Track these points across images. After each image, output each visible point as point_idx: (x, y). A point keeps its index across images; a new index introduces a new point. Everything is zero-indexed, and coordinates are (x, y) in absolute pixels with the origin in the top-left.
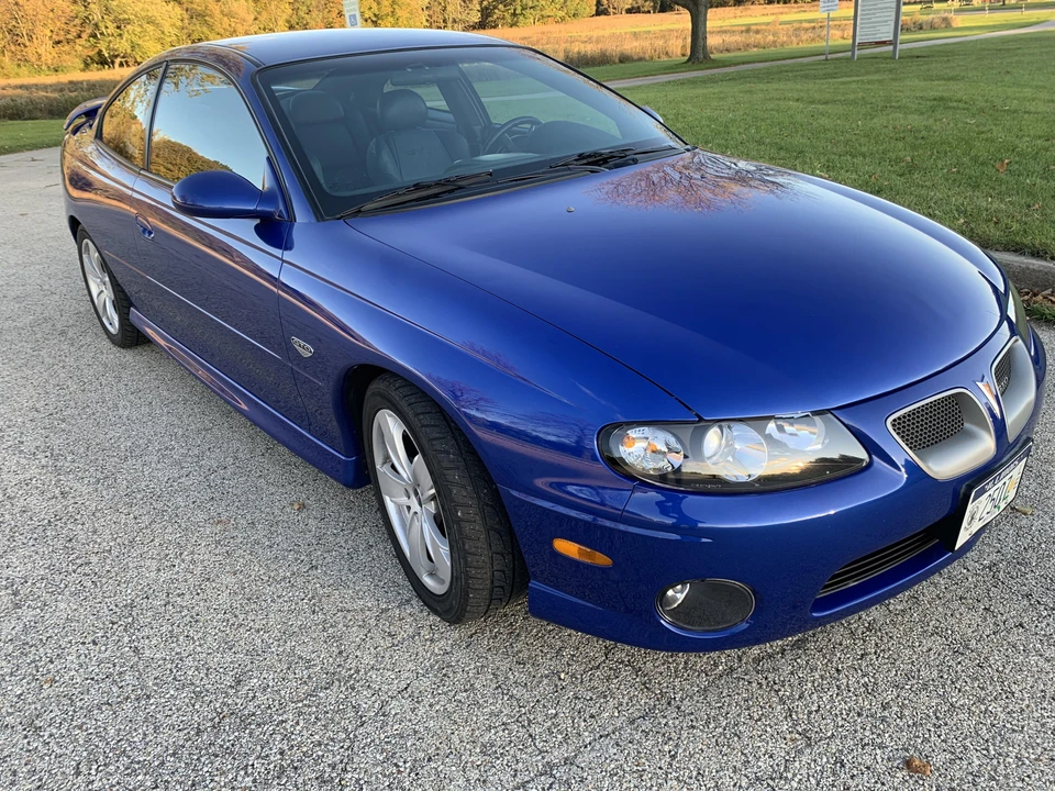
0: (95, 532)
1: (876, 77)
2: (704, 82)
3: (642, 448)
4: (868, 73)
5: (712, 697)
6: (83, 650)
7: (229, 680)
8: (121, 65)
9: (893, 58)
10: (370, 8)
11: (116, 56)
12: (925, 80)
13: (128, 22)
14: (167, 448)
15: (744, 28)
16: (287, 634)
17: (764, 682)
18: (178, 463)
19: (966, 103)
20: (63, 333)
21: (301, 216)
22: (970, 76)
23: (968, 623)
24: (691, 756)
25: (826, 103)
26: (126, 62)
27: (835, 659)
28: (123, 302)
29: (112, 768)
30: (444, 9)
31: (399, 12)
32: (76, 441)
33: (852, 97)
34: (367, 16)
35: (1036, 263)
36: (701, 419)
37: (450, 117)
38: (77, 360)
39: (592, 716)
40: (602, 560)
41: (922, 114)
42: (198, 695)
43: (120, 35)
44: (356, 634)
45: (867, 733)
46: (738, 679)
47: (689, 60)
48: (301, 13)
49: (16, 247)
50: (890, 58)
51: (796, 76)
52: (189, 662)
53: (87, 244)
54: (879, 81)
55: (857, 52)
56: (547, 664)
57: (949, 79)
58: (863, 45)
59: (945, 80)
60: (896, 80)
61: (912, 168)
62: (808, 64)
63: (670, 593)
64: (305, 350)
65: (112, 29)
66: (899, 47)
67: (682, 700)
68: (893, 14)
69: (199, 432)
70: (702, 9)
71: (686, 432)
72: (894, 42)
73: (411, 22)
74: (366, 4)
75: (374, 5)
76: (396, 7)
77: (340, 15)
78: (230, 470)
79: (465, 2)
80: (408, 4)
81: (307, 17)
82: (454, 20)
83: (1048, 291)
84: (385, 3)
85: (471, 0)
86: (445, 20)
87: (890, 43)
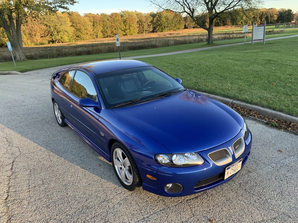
0: (58, 169)
1: (257, 51)
2: (211, 51)
3: (163, 159)
4: (255, 49)
5: (177, 207)
6: (57, 193)
7: (85, 200)
8: (58, 42)
9: (263, 44)
10: (123, 27)
11: (57, 40)
12: (269, 52)
14: (72, 151)
16: (96, 191)
17: (188, 205)
18: (74, 155)
19: (275, 62)
20: (48, 122)
21: (103, 108)
22: (281, 51)
23: (232, 195)
24: (171, 217)
25: (239, 61)
26: (59, 42)
27: (203, 201)
28: (63, 117)
29: (63, 215)
30: (143, 27)
31: (131, 28)
32: (53, 149)
33: (246, 59)
34: (122, 29)
35: (273, 112)
36: (172, 154)
38: (52, 129)
39: (153, 209)
40: (155, 179)
41: (262, 65)
42: (79, 202)
43: (58, 35)
44: (110, 192)
45: (205, 215)
46: (183, 204)
47: (208, 43)
48: (105, 29)
49: (36, 99)
51: (235, 49)
52: (77, 196)
53: (56, 104)
55: (253, 42)
56: (146, 199)
58: (254, 40)
59: (275, 52)
61: (252, 83)
62: (240, 46)
63: (168, 185)
64: (103, 135)
65: (56, 33)
66: (265, 40)
67: (171, 207)
68: (263, 32)
69: (79, 148)
70: (211, 30)
71: (169, 156)
72: (263, 40)
73: (134, 31)
74: (122, 26)
75: (124, 27)
76: (130, 27)
77: (115, 29)
78: (85, 157)
79: (149, 26)
80: (134, 26)
81: (107, 30)
82: (146, 31)
83: (276, 119)
84: (127, 26)
85: (150, 25)
86: (143, 30)
87: (262, 40)
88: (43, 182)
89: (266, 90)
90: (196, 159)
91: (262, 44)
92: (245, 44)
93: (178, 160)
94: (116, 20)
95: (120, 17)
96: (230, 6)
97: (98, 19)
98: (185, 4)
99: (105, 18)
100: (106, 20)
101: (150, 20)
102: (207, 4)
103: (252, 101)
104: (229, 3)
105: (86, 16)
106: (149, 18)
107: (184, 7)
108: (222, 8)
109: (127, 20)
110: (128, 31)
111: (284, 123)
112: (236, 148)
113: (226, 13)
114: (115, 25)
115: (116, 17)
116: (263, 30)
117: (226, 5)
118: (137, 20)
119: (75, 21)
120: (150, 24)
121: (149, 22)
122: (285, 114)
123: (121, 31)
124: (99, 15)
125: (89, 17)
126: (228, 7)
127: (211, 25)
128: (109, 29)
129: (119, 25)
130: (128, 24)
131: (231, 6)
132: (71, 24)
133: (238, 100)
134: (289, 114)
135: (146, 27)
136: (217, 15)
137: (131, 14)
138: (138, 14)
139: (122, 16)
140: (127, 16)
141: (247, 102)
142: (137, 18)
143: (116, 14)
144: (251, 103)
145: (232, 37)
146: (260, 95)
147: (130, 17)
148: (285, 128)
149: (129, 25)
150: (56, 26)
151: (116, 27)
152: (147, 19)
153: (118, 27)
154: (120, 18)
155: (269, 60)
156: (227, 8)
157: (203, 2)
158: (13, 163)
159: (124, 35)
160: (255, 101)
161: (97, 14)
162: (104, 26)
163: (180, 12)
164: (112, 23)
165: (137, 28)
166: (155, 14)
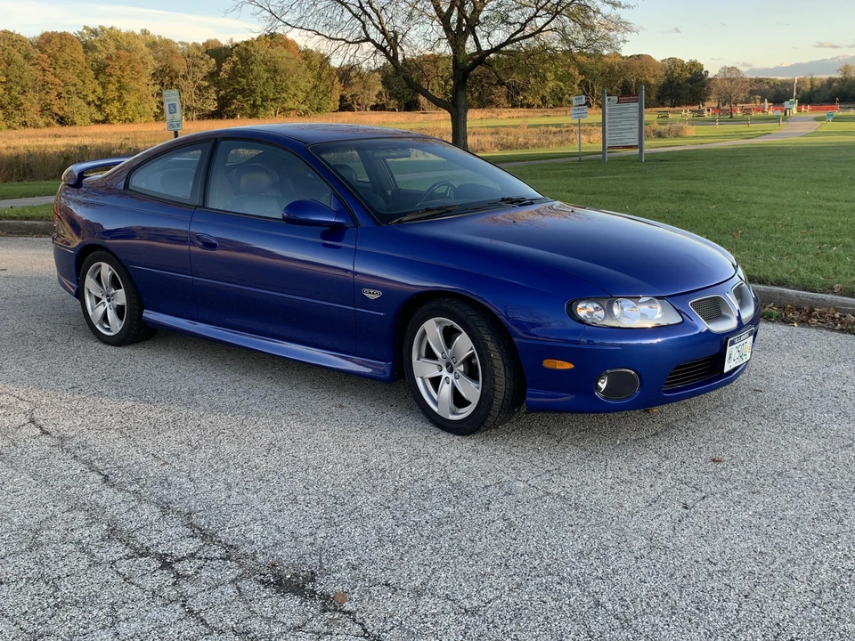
1: (628, 176)
9: (640, 160)
10: (94, 92)
12: (671, 179)
15: (493, 130)
19: (707, 196)
22: (708, 176)
31: (127, 97)
34: (90, 99)
36: (612, 297)
40: (568, 366)
41: (674, 202)
48: (14, 93)
50: (638, 161)
51: (556, 174)
53: (100, 267)
54: (633, 179)
55: (607, 155)
56: (528, 446)
57: (691, 179)
58: (612, 149)
59: (688, 179)
60: (646, 178)
62: (564, 164)
64: (373, 295)
66: (645, 151)
68: (637, 123)
70: (462, 111)
71: (605, 303)
72: (640, 146)
73: (140, 107)
74: (90, 87)
75: (99, 90)
76: (124, 92)
77: (59, 96)
79: (200, 90)
80: (138, 90)
81: (21, 97)
82: (189, 109)
84: (111, 87)
85: (206, 88)
87: (636, 147)
91: (634, 161)
92: (580, 160)
94: (61, 62)
95: (81, 47)
96: (527, 28)
98: (365, 13)
99: (14, 52)
100: (19, 58)
101: (205, 69)
102: (444, 19)
104: (522, 20)
106: (203, 62)
107: (363, 23)
108: (499, 36)
109: (110, 63)
110: (113, 108)
111: (799, 312)
113: (509, 53)
114: (57, 81)
115: (61, 49)
116: (637, 115)
117: (510, 24)
118: (153, 65)
120: (206, 84)
121: (200, 76)
122: (794, 289)
123: (84, 104)
126: (518, 32)
127: (460, 94)
128: (30, 94)
129: (76, 80)
130: (113, 79)
131: (528, 31)
134: (805, 289)
135: (189, 97)
136: (481, 57)
137: (128, 43)
138: (154, 43)
139: (88, 47)
140: (112, 50)
142: (151, 57)
143: (63, 36)
145: (526, 144)
147: (122, 53)
148: (802, 321)
149: (118, 82)
151: (60, 90)
152: (194, 65)
153: (72, 89)
154: (81, 57)
156: (518, 35)
157: (432, 11)
159: (97, 122)
162: (10, 80)
163: (350, 40)
164: (44, 70)
165: (151, 98)
166: (226, 49)
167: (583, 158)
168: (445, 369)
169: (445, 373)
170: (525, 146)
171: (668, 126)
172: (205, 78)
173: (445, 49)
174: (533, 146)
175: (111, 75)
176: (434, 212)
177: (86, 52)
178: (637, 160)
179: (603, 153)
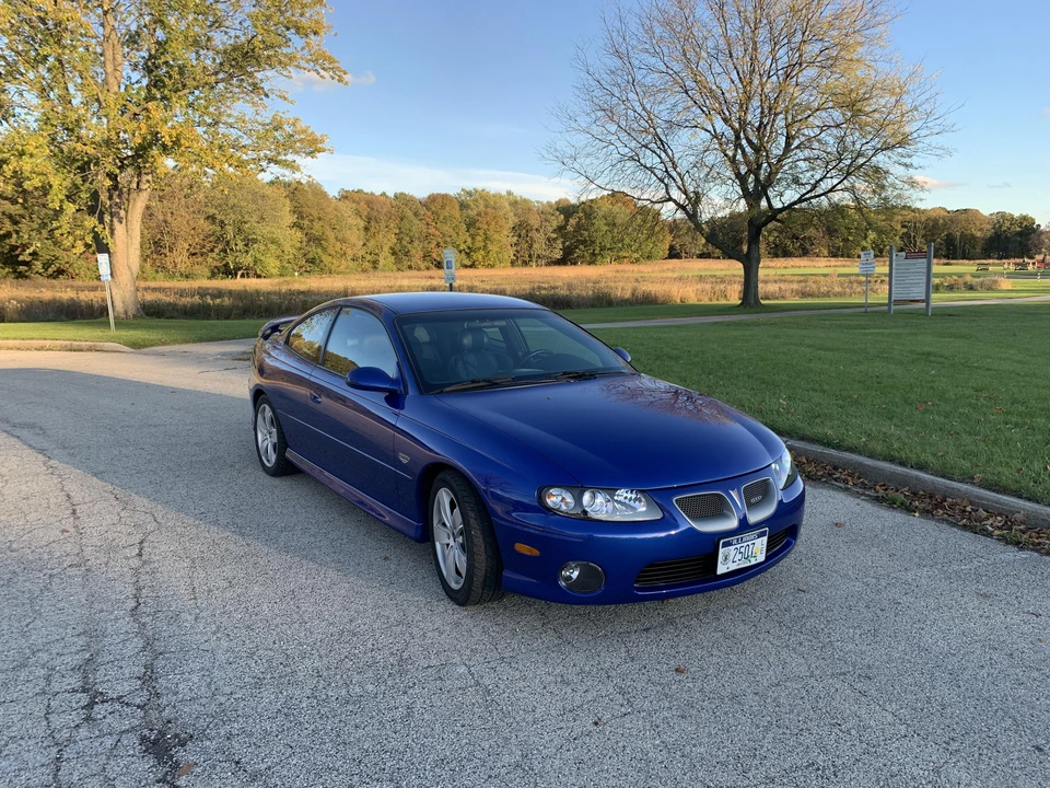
1: (903, 331)
2: (748, 325)
3: (558, 499)
4: (895, 326)
8: (243, 276)
9: (926, 315)
10: (465, 242)
11: (240, 269)
12: (938, 336)
13: (255, 241)
14: (306, 528)
15: (803, 278)
18: (314, 536)
21: (412, 392)
22: (978, 335)
26: (248, 274)
27: (662, 636)
30: (531, 246)
31: (490, 247)
34: (461, 248)
35: (900, 469)
36: (581, 487)
37: (504, 345)
39: (529, 645)
40: (536, 552)
41: (902, 364)
43: (247, 252)
44: (413, 609)
45: (663, 660)
46: (608, 638)
47: (741, 304)
48: (404, 243)
50: (923, 315)
51: (831, 325)
53: (264, 408)
55: (893, 307)
58: (898, 302)
62: (847, 314)
63: (568, 574)
64: (404, 460)
65: (241, 245)
66: (931, 304)
68: (925, 278)
70: (755, 262)
71: (577, 492)
72: (927, 300)
73: (500, 255)
74: (462, 238)
75: (469, 240)
76: (488, 242)
77: (438, 245)
78: (345, 541)
79: (549, 241)
80: (500, 241)
81: (409, 246)
82: (539, 257)
83: (907, 489)
84: (479, 238)
85: (555, 239)
86: (530, 256)
87: (923, 301)
88: (230, 582)
89: (891, 419)
90: (644, 509)
91: (919, 315)
92: (866, 312)
93: (599, 505)
94: (441, 218)
95: (457, 207)
96: (817, 190)
97: (385, 210)
98: (670, 176)
99: (407, 210)
100: (410, 214)
101: (555, 224)
102: (742, 179)
103: (843, 440)
104: (812, 182)
105: (346, 196)
106: (553, 218)
107: (666, 185)
108: (791, 195)
109: (479, 218)
110: (478, 256)
111: (928, 500)
112: (753, 500)
114: (437, 233)
115: (443, 207)
116: (925, 270)
117: (802, 184)
118: (513, 220)
119: (309, 210)
120: (555, 236)
121: (551, 229)
122: (932, 474)
123: (456, 251)
124: (387, 197)
125: (354, 201)
126: (808, 193)
127: (754, 246)
128: (416, 243)
129: (452, 232)
130: (481, 232)
131: (819, 191)
132: (294, 219)
133: (802, 438)
134: (943, 477)
135: (539, 247)
136: (773, 214)
137: (495, 202)
138: (516, 202)
139: (463, 206)
141: (829, 445)
142: (512, 214)
143: (445, 197)
144: (838, 447)
145: (828, 292)
146: (871, 430)
147: (489, 210)
148: (928, 512)
149: (485, 234)
150: (245, 223)
151: (439, 240)
152: (546, 220)
153: (448, 239)
154: (457, 213)
155: (929, 354)
156: (807, 196)
157: (729, 173)
158: (141, 543)
159: (466, 266)
160: (851, 441)
161: (384, 194)
162: (402, 232)
163: (654, 200)
164: (428, 224)
165: (509, 247)
166: (573, 206)
167: (869, 309)
168: (452, 538)
169: (452, 543)
170: (827, 294)
171: (981, 279)
172: (554, 231)
173: (742, 206)
174: (835, 295)
175: (479, 229)
176: (482, 384)
177: (461, 210)
178: (924, 313)
179: (889, 305)
